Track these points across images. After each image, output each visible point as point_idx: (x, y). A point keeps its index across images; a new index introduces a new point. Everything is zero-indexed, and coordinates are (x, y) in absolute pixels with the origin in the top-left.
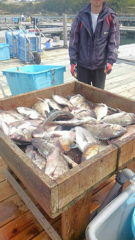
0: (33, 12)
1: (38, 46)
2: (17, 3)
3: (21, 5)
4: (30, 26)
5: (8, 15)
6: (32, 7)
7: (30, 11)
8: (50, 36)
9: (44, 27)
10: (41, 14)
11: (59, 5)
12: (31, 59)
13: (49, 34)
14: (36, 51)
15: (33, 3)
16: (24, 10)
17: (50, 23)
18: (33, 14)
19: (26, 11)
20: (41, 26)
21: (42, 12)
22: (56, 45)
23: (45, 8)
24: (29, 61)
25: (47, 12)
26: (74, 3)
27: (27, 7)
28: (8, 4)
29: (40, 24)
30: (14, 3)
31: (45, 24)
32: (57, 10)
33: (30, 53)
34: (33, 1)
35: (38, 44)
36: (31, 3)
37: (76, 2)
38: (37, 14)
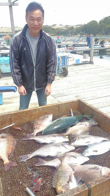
0: (73, 34)
1: (66, 63)
2: (62, 27)
3: (65, 29)
4: (69, 45)
5: (54, 37)
6: (73, 30)
7: (71, 33)
8: (83, 53)
9: (79, 46)
10: (79, 35)
11: (95, 29)
12: (60, 72)
13: (82, 51)
14: (64, 67)
15: (74, 27)
16: (67, 32)
17: (85, 43)
18: (73, 35)
19: (68, 33)
20: (77, 45)
21: (80, 34)
22: (84, 61)
23: (82, 31)
24: (59, 74)
25: (84, 33)
26: (107, 26)
27: (70, 30)
28: (56, 28)
29: (76, 44)
30: (60, 27)
31: (81, 44)
32: (92, 32)
33: (60, 68)
34: (74, 26)
35: (67, 61)
36: (73, 27)
37: (108, 25)
38: (77, 36)
